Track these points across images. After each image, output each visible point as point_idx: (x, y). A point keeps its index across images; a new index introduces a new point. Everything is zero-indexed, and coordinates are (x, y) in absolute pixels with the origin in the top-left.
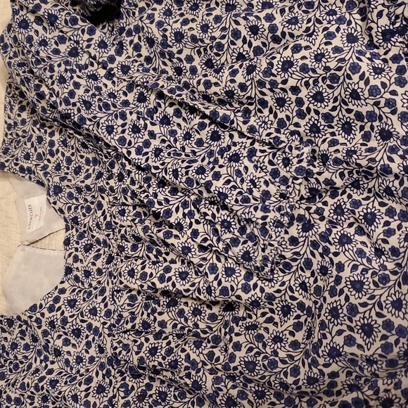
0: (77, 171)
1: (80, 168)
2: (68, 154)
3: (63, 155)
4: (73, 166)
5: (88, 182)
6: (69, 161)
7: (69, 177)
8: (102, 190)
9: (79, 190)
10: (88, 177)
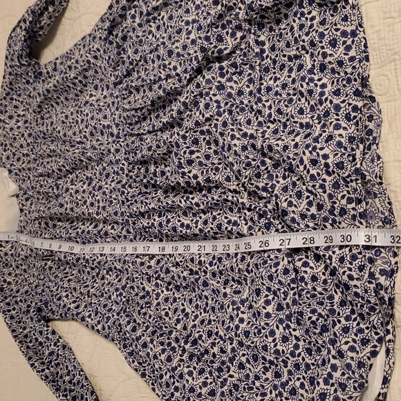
0: (18, 160)
1: (20, 158)
2: (13, 151)
3: (11, 151)
4: (16, 157)
5: (23, 166)
6: (14, 154)
7: (15, 164)
8: (29, 169)
9: (20, 170)
10: (23, 163)
